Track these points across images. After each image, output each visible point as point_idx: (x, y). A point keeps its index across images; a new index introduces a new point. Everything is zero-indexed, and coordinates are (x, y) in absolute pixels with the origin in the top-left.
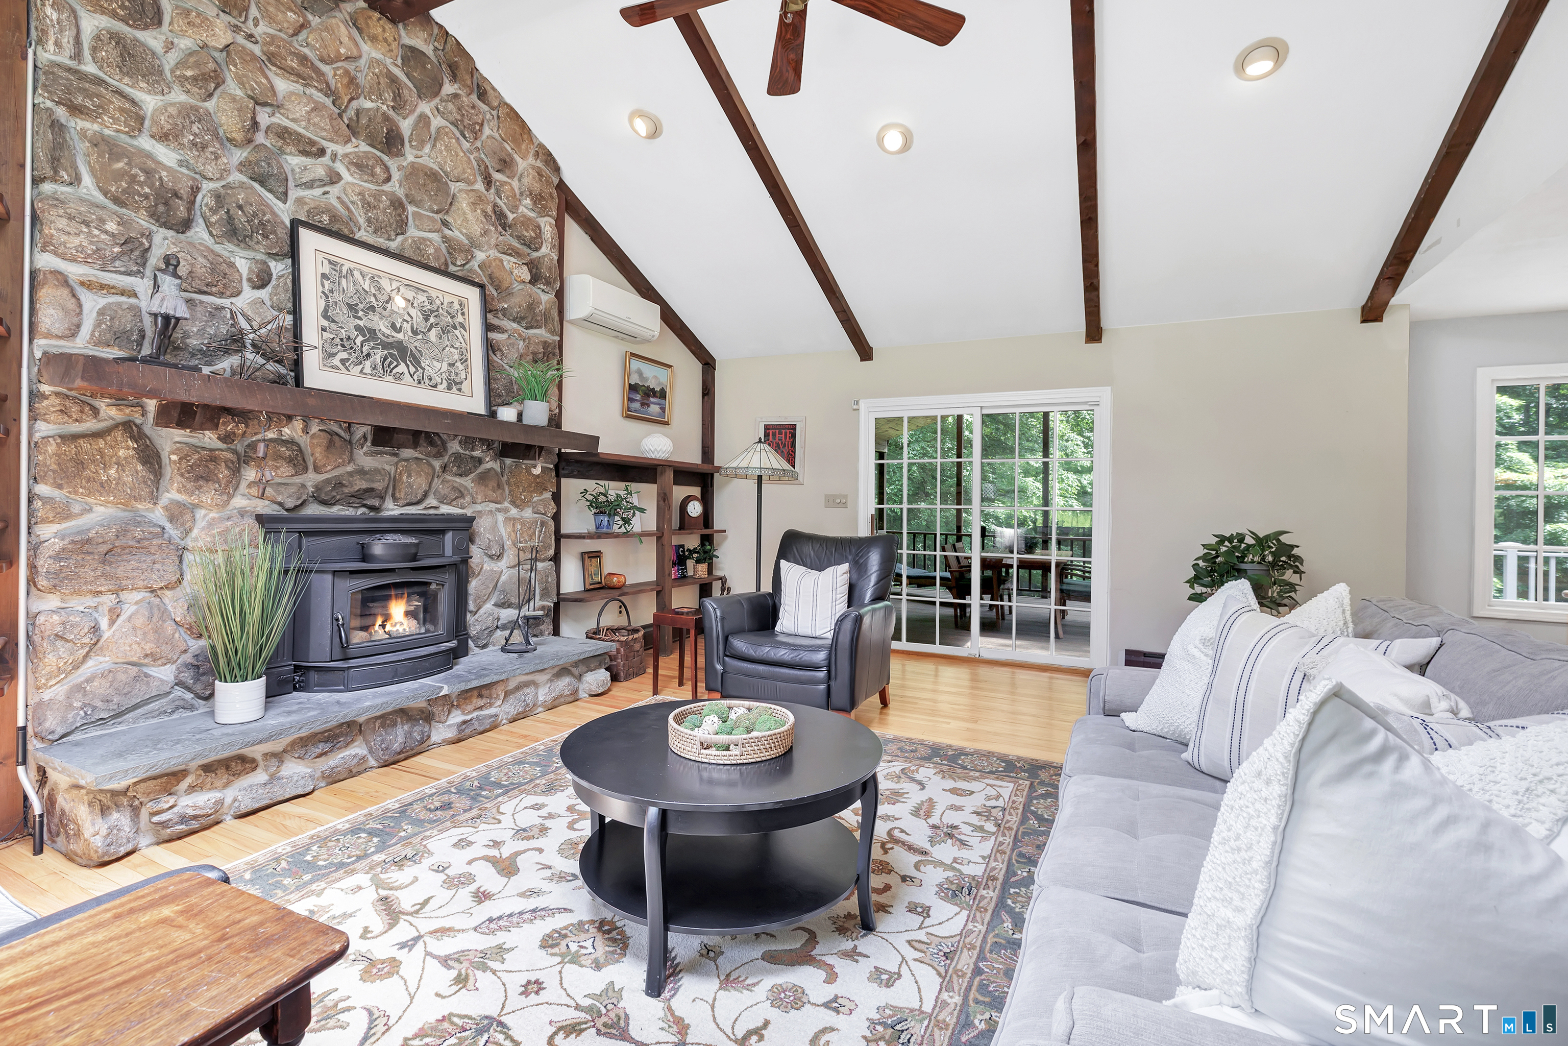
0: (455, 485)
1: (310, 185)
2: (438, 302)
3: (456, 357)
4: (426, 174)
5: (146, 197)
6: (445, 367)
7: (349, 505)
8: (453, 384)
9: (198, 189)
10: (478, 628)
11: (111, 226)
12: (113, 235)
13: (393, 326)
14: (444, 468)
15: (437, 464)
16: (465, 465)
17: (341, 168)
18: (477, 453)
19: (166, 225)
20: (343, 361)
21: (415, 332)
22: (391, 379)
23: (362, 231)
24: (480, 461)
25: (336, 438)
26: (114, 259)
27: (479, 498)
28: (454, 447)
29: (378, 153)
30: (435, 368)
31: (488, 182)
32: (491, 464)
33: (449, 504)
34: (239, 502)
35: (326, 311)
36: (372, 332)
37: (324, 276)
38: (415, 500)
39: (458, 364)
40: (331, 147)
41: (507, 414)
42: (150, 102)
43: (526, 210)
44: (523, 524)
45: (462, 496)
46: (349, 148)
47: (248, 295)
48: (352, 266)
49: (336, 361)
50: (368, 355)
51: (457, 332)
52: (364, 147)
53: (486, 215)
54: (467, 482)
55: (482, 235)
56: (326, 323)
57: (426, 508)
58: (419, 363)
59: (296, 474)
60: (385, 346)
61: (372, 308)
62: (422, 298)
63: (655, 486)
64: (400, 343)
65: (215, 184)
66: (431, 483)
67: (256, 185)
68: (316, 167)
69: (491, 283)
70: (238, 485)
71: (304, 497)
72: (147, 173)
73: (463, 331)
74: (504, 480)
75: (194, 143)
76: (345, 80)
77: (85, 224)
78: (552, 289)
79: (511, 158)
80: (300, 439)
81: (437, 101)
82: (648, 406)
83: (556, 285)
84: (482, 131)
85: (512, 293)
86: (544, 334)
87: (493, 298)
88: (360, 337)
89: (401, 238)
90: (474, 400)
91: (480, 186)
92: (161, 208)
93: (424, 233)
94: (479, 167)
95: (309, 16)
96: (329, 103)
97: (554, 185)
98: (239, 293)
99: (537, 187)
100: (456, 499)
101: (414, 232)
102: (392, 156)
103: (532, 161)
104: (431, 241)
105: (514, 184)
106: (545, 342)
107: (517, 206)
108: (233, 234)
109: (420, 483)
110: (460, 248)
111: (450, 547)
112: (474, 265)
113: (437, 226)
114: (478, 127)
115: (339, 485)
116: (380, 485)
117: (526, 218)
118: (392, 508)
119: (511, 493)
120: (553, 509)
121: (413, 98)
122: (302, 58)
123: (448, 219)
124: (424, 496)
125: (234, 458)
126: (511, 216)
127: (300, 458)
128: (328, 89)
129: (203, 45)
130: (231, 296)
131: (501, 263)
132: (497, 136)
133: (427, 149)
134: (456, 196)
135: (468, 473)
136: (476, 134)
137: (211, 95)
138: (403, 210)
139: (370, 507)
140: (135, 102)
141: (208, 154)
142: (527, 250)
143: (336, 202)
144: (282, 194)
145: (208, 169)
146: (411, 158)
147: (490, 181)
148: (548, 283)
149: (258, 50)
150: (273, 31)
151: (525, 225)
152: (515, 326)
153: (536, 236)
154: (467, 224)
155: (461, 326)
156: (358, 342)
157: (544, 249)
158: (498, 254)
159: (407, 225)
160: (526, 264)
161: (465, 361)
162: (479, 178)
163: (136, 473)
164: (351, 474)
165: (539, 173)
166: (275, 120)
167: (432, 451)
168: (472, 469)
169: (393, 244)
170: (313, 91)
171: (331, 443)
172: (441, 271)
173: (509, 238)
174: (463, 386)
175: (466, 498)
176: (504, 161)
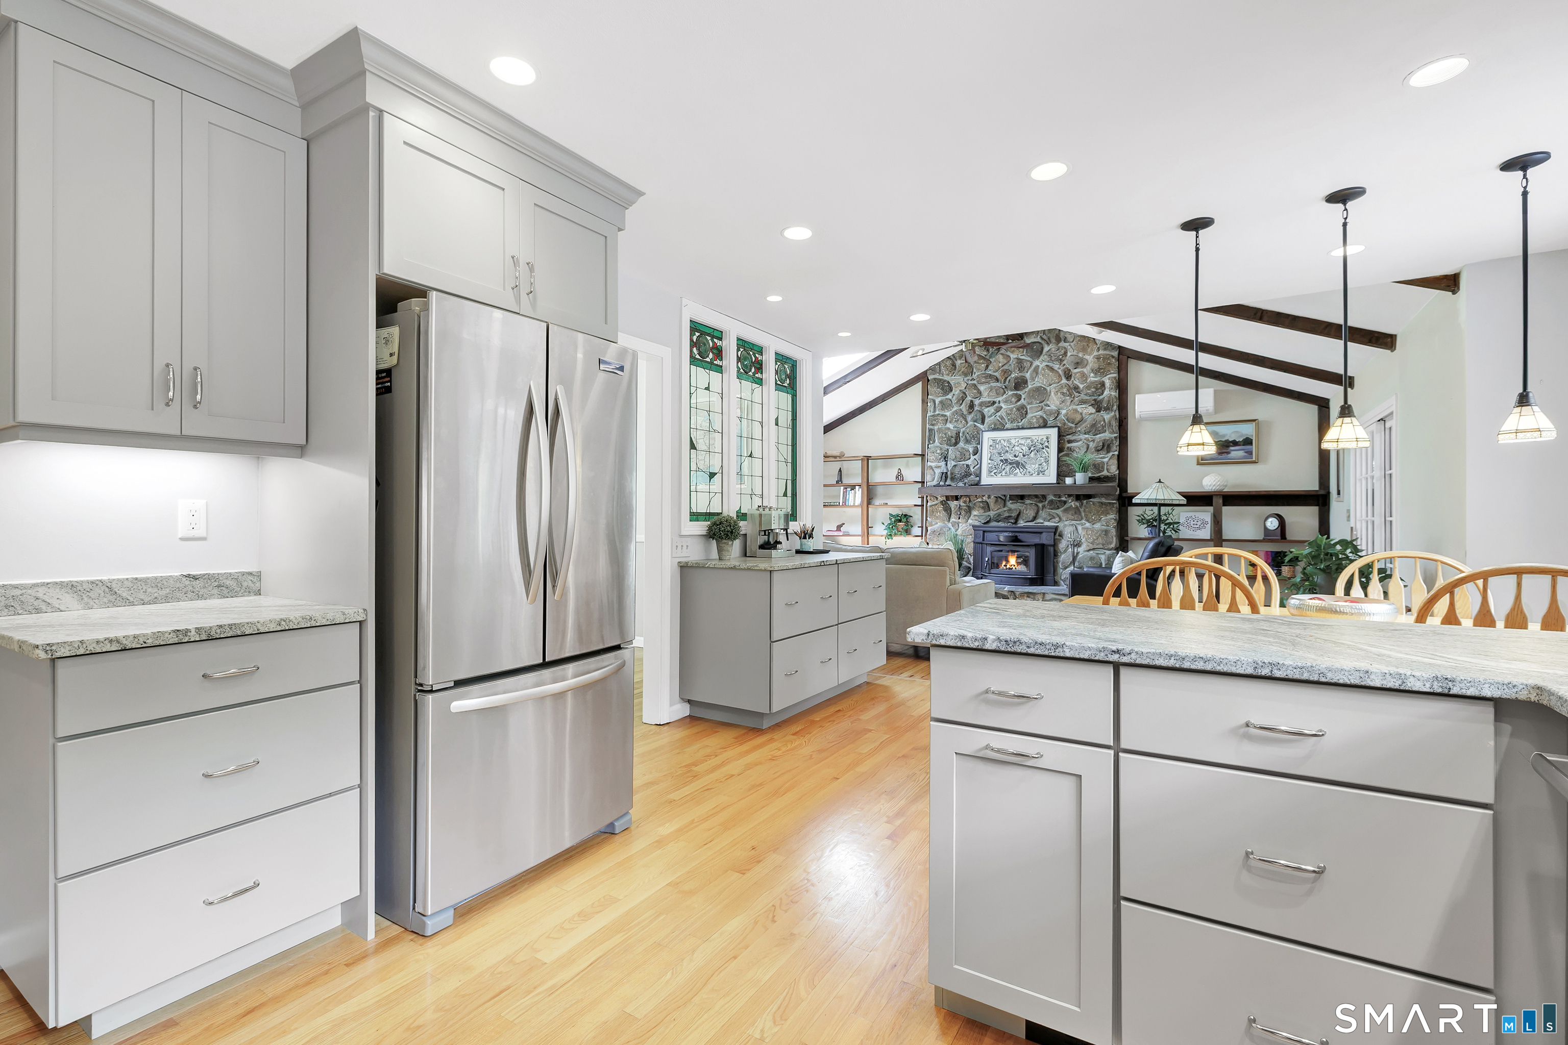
0: (1051, 513)
1: (991, 416)
2: (1036, 441)
3: (1043, 461)
4: (1034, 391)
5: (945, 441)
6: (1037, 466)
7: (1004, 522)
8: (1041, 472)
9: (959, 432)
10: (1065, 576)
11: (938, 451)
12: (938, 453)
13: (1015, 456)
14: (1044, 507)
15: (1040, 505)
16: (1055, 505)
17: (1002, 405)
18: (1063, 499)
19: (950, 446)
20: (995, 473)
21: (1024, 456)
22: (1013, 476)
23: (1007, 424)
24: (1065, 502)
25: (999, 499)
26: (940, 459)
27: (1064, 519)
28: (1051, 497)
29: (1015, 392)
30: (1031, 467)
31: (1068, 376)
32: (1073, 504)
33: (1049, 521)
34: (970, 521)
35: (990, 457)
36: (1006, 460)
37: (991, 446)
38: (1030, 520)
39: (1044, 464)
40: (997, 400)
41: (1069, 481)
42: (948, 414)
43: (1092, 379)
44: (1092, 531)
45: (1054, 518)
46: (1005, 396)
47: (972, 458)
48: (1000, 439)
49: (992, 474)
50: (1004, 469)
51: (1044, 451)
52: (1011, 393)
53: (1063, 394)
54: (1059, 512)
55: (1060, 404)
56: (990, 461)
57: (1035, 523)
58: (1025, 467)
59: (985, 512)
60: (1010, 464)
61: (1007, 451)
62: (1029, 441)
63: (1211, 509)
64: (1018, 461)
65: (964, 429)
66: (1037, 513)
67: (975, 423)
68: (992, 409)
69: (1069, 422)
70: (970, 517)
71: (988, 519)
72: (945, 434)
73: (1047, 449)
74: (1082, 510)
75: (956, 421)
76: (1003, 374)
77: (933, 453)
78: (1112, 411)
79: (1082, 359)
80: (988, 501)
81: (1042, 357)
82: (1228, 453)
83: (1115, 407)
84: (1066, 356)
85: (1085, 421)
86: (1107, 435)
87: (1071, 428)
88: (1002, 463)
89: (1023, 420)
90: (1051, 477)
91: (1064, 381)
92: (949, 442)
93: (1034, 414)
94: (1065, 372)
95: (991, 360)
96: (998, 384)
97: (1113, 357)
98: (970, 458)
99: (1096, 366)
100: (1051, 519)
101: (1029, 416)
102: (1022, 390)
103: (1096, 353)
104: (1035, 416)
105: (1085, 370)
106: (1105, 440)
107: (1086, 379)
108: (967, 441)
109: (1031, 513)
110: (1050, 413)
111: (1045, 539)
112: (1062, 417)
113: (1040, 408)
114: (1061, 357)
115: (999, 515)
116: (1014, 514)
117: (1092, 383)
118: (1021, 523)
119: (1086, 516)
120: (1113, 524)
121: (1029, 364)
122: (987, 376)
123: (1048, 403)
124: (1035, 518)
125: (967, 508)
126: (1081, 386)
127: (986, 507)
128: (997, 380)
129: (960, 390)
130: (967, 460)
131: (1076, 411)
132: (1075, 353)
133: (1036, 380)
134: (1050, 391)
135: (1058, 508)
136: (1061, 360)
137: (961, 404)
138: (1024, 409)
139: (1011, 523)
140: (945, 416)
141: (959, 422)
142: (1093, 398)
143: (998, 418)
144: (983, 423)
145: (960, 426)
146: (1030, 387)
147: (1071, 376)
148: (1107, 409)
149: (975, 382)
150: (979, 373)
151: (1088, 387)
152: (1087, 436)
153: (1097, 389)
154: (1054, 402)
155: (1047, 447)
156: (1001, 465)
157: (1106, 392)
158: (1075, 407)
159: (1026, 414)
160: (1092, 405)
161: (1047, 461)
162: (1063, 378)
163: (942, 514)
164: (1005, 511)
165: (1097, 358)
166: (980, 400)
167: (1038, 500)
168: (1060, 506)
169: (1020, 424)
170: (991, 384)
171: (996, 501)
172: (1039, 427)
173: (1083, 396)
174: (1046, 473)
175: (1057, 519)
176: (1078, 363)
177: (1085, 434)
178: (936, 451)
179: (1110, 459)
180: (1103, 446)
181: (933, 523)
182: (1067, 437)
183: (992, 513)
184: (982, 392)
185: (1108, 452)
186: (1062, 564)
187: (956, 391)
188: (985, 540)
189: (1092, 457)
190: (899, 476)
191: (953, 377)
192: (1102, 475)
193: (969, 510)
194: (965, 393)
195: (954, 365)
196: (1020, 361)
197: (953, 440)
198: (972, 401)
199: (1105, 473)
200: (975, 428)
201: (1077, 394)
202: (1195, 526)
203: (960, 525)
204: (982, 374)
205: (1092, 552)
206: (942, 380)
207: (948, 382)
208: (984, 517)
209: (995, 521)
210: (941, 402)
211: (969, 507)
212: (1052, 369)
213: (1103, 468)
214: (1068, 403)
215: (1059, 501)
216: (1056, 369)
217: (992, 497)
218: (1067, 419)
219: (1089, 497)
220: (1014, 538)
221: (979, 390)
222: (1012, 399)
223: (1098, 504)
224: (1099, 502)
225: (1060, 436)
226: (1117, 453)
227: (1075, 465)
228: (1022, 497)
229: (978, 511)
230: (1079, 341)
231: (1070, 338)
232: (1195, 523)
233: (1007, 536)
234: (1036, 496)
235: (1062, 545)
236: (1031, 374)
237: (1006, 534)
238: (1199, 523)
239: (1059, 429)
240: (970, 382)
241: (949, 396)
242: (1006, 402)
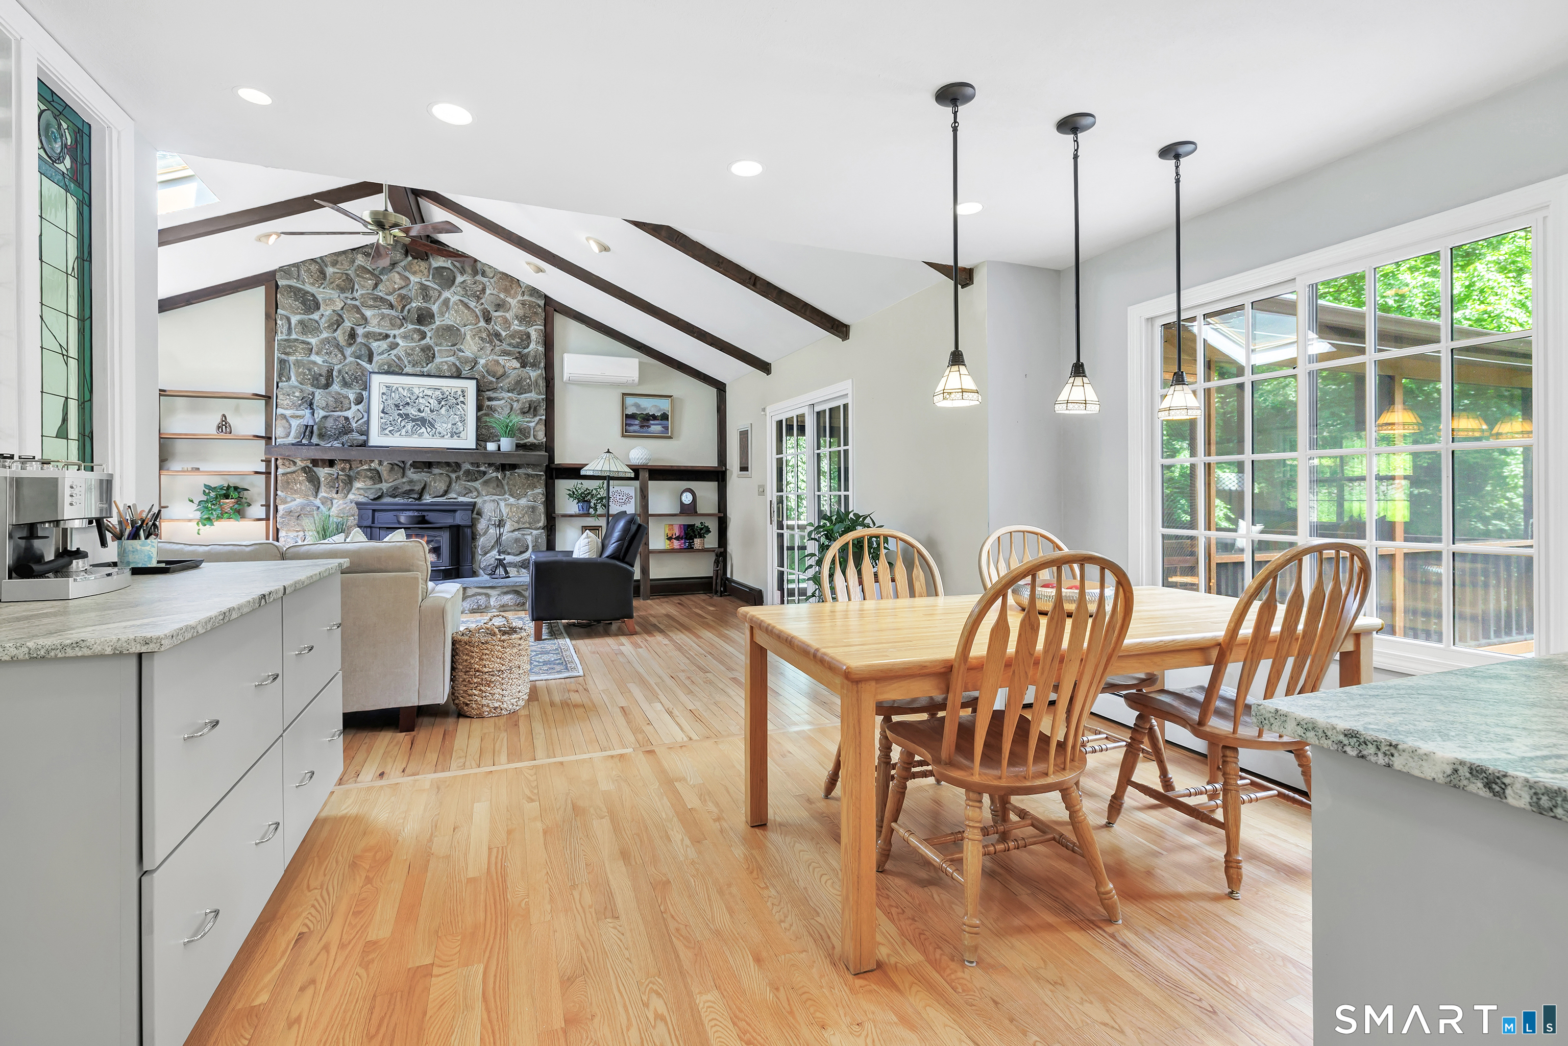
0: (467, 486)
1: (382, 353)
2: (448, 393)
3: (457, 420)
4: (443, 329)
5: (309, 379)
6: (450, 426)
7: (403, 497)
8: (455, 434)
9: (332, 370)
10: (485, 564)
11: (297, 394)
12: (298, 397)
13: (419, 410)
14: (458, 478)
15: (453, 476)
16: (472, 476)
17: (399, 340)
18: (482, 469)
19: (318, 387)
20: (390, 431)
21: (432, 411)
22: (416, 436)
23: (407, 367)
24: (485, 473)
25: (395, 467)
26: (300, 406)
27: (483, 493)
28: (467, 466)
29: (418, 327)
30: (442, 427)
31: (488, 320)
32: (492, 474)
33: (464, 496)
34: (351, 496)
35: (383, 409)
36: (407, 415)
37: (383, 394)
38: (439, 494)
39: (459, 423)
40: (392, 333)
41: (491, 447)
42: (313, 341)
43: (516, 327)
44: (518, 508)
45: (471, 492)
46: (402, 330)
47: (354, 408)
48: (398, 386)
49: (387, 432)
50: (404, 426)
51: (459, 407)
52: (411, 327)
53: (482, 339)
54: (477, 484)
55: (479, 351)
56: (382, 415)
57: (446, 499)
58: (434, 426)
59: (375, 484)
60: (413, 420)
61: (408, 404)
62: (438, 393)
63: (641, 483)
64: (423, 417)
65: (339, 366)
66: (449, 486)
67: (358, 360)
68: (384, 345)
69: (489, 375)
70: (351, 490)
71: (380, 494)
72: (309, 370)
73: (463, 405)
74: (504, 482)
75: (327, 353)
76: (399, 299)
77: (288, 395)
78: (539, 368)
79: (504, 301)
80: (379, 468)
81: (453, 288)
82: (649, 427)
83: (542, 365)
84: (485, 293)
85: (508, 377)
86: (533, 396)
87: (491, 382)
88: (400, 419)
89: (429, 365)
90: (468, 441)
91: (482, 323)
92: (315, 382)
93: (443, 359)
94: (484, 313)
95: (382, 277)
96: (393, 313)
97: (540, 306)
98: (350, 408)
99: (521, 313)
100: (467, 494)
101: (438, 360)
102: (426, 325)
103: (520, 298)
104: (446, 362)
105: (507, 315)
106: (531, 401)
107: (510, 327)
108: (345, 384)
109: (441, 486)
110: (466, 361)
111: (459, 518)
112: (480, 367)
113: (452, 353)
114: (478, 293)
115: (396, 488)
116: (418, 488)
117: (516, 332)
118: (428, 499)
119: (510, 490)
120: (542, 499)
121: (437, 294)
122: (377, 298)
123: (462, 347)
124: (446, 493)
125: (346, 478)
126: (504, 334)
127: (377, 477)
128: (391, 306)
129: (334, 311)
130: (346, 410)
131: (497, 362)
132: (495, 292)
133: (447, 316)
134: (465, 334)
135: (476, 480)
136: (478, 297)
137: (336, 330)
138: (430, 351)
139: (414, 498)
140: (308, 343)
141: (333, 355)
142: (518, 350)
143: (394, 358)
144: (370, 361)
145: (335, 361)
146: (438, 323)
147: (491, 319)
148: (534, 365)
149: (357, 303)
150: (363, 292)
151: (512, 336)
152: (510, 394)
153: (522, 340)
154: (470, 347)
155: (463, 402)
156: (399, 421)
157: (532, 346)
158: (496, 358)
159: (434, 357)
160: (516, 358)
161: (463, 421)
162: (482, 320)
163: (306, 486)
164: (404, 483)
165: (522, 304)
166: (365, 330)
167: (450, 469)
168: (479, 478)
169: (425, 369)
170: (383, 310)
171: (392, 469)
172: (451, 377)
173: (505, 346)
174: (461, 435)
175: (475, 494)
176: (499, 305)
177: (508, 391)
178: (294, 393)
179: (537, 424)
180: (530, 408)
181: (289, 500)
182: (487, 393)
183: (384, 486)
184: (369, 319)
185: (535, 416)
186: (481, 549)
187: (326, 311)
188: (376, 522)
189: (517, 419)
190: (224, 426)
191: (321, 290)
192: (529, 442)
193: (350, 481)
194: (341, 316)
195: (323, 273)
196: (424, 288)
197: (323, 381)
198: (352, 329)
199: (531, 440)
200: (358, 367)
201: (498, 343)
202: (621, 501)
203: (335, 501)
204: (369, 294)
205: (517, 533)
206: (303, 290)
207: (313, 295)
208: (373, 491)
209: (390, 496)
210: (301, 322)
211: (349, 476)
212: (467, 306)
213: (529, 433)
214: (488, 352)
215: (478, 471)
216: (472, 307)
217: (385, 463)
218: (487, 372)
219: (513, 467)
220: (420, 519)
221: (364, 315)
222: (412, 335)
223: (524, 476)
224: (525, 474)
225: (479, 391)
226: (544, 417)
227: (498, 429)
228: (429, 465)
229: (364, 482)
230: (500, 278)
231: (490, 273)
232: (621, 497)
233: (410, 516)
234: (448, 464)
235: (481, 526)
236: (439, 308)
237: (411, 513)
238: (624, 498)
239: (477, 382)
240: (349, 302)
241: (316, 316)
242: (405, 337)
